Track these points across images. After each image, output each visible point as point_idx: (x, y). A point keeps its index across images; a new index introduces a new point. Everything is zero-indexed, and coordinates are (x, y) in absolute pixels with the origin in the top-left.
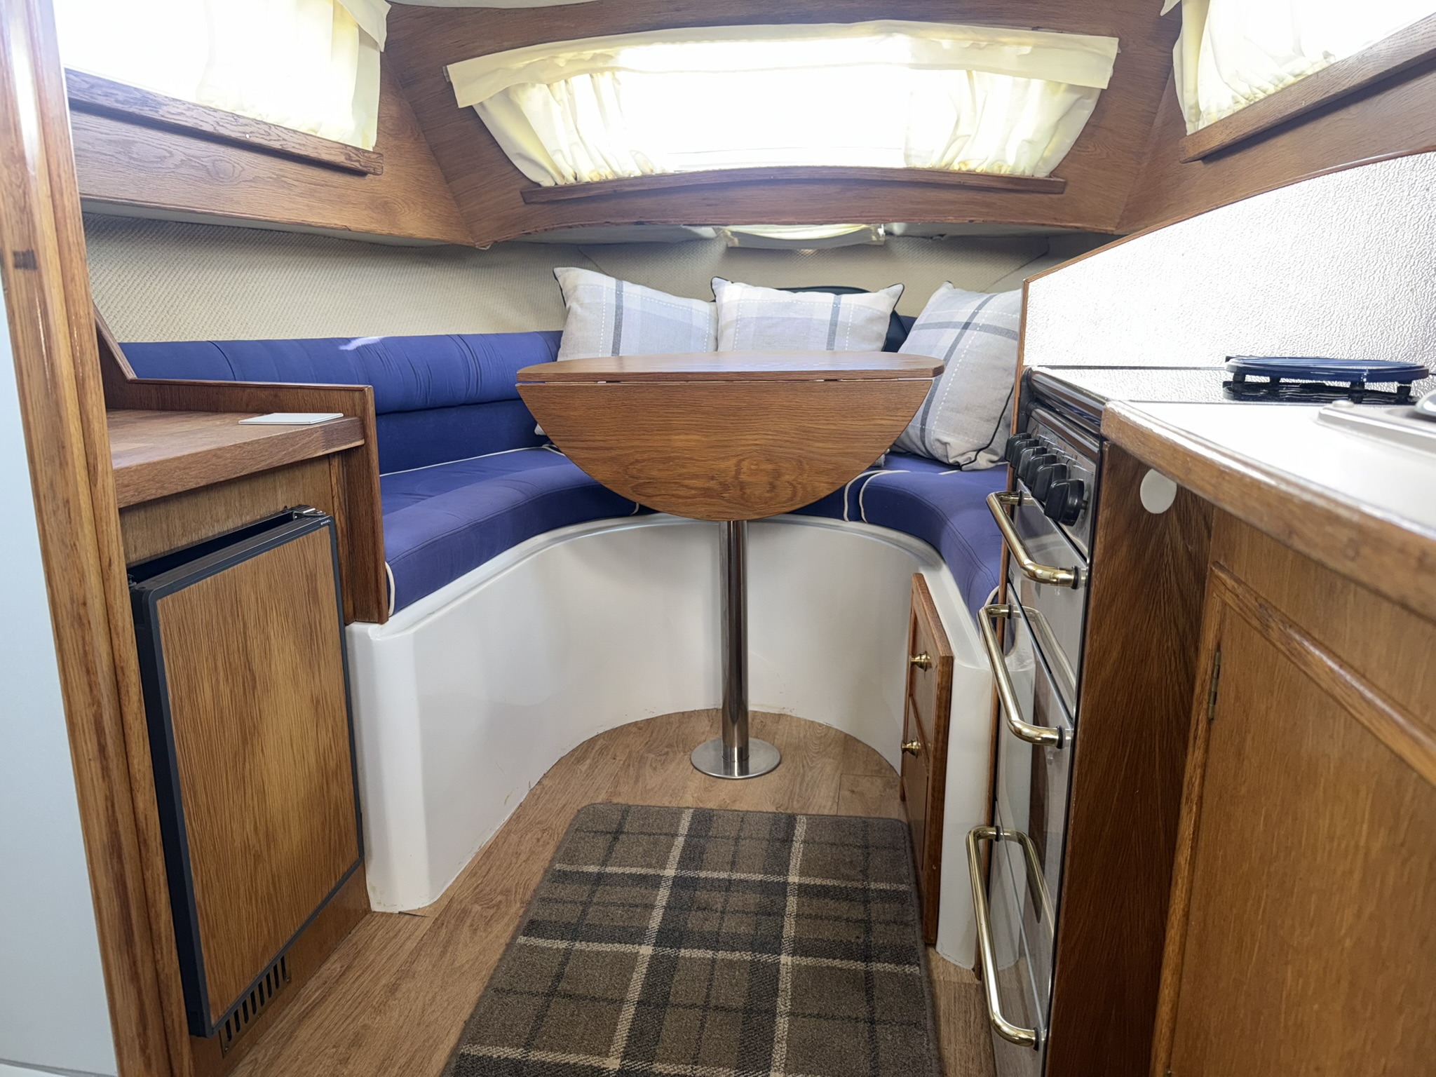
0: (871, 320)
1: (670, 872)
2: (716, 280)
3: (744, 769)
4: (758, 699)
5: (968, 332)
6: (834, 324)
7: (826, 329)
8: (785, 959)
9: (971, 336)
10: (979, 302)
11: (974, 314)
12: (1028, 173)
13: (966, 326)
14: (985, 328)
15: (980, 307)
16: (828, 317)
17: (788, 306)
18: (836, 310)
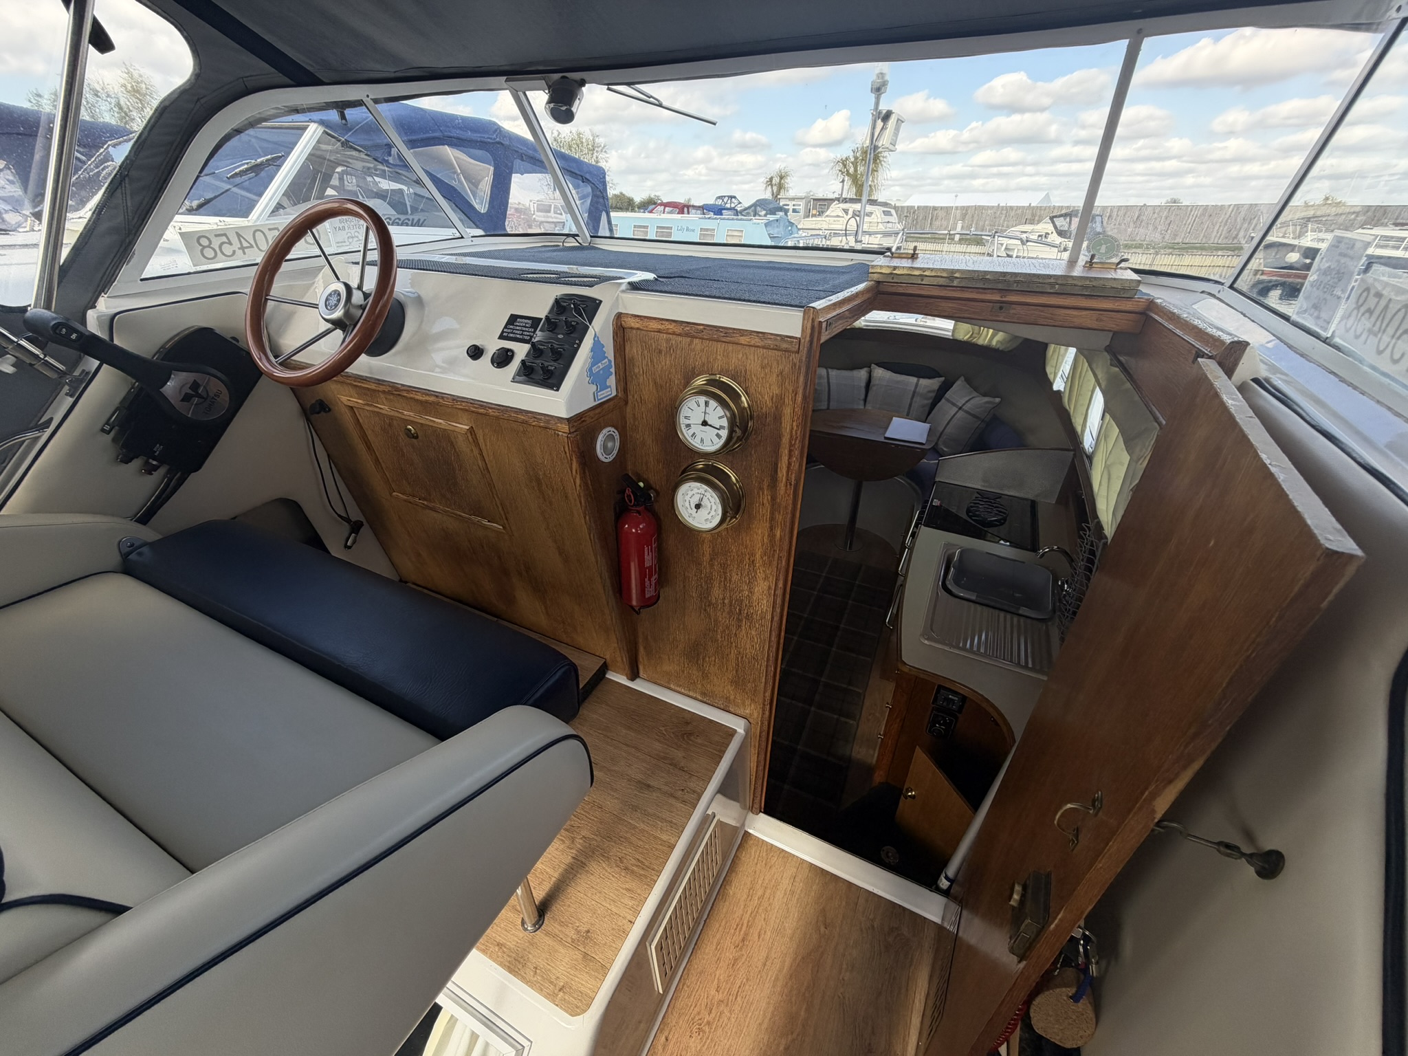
0: (930, 392)
1: (824, 574)
2: (873, 365)
3: (850, 548)
4: (859, 525)
5: (960, 411)
6: (914, 392)
7: (911, 393)
8: (850, 602)
9: (961, 413)
10: (967, 399)
11: (964, 405)
12: (1001, 349)
13: (960, 408)
14: (967, 412)
15: (967, 402)
16: (913, 389)
17: (898, 382)
18: (917, 385)
